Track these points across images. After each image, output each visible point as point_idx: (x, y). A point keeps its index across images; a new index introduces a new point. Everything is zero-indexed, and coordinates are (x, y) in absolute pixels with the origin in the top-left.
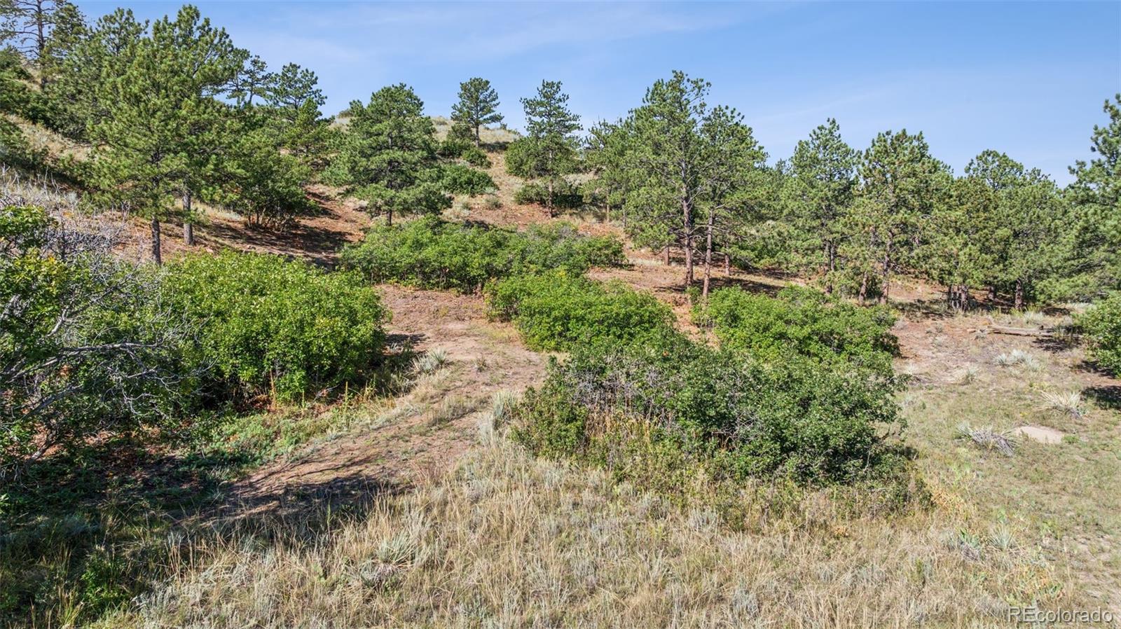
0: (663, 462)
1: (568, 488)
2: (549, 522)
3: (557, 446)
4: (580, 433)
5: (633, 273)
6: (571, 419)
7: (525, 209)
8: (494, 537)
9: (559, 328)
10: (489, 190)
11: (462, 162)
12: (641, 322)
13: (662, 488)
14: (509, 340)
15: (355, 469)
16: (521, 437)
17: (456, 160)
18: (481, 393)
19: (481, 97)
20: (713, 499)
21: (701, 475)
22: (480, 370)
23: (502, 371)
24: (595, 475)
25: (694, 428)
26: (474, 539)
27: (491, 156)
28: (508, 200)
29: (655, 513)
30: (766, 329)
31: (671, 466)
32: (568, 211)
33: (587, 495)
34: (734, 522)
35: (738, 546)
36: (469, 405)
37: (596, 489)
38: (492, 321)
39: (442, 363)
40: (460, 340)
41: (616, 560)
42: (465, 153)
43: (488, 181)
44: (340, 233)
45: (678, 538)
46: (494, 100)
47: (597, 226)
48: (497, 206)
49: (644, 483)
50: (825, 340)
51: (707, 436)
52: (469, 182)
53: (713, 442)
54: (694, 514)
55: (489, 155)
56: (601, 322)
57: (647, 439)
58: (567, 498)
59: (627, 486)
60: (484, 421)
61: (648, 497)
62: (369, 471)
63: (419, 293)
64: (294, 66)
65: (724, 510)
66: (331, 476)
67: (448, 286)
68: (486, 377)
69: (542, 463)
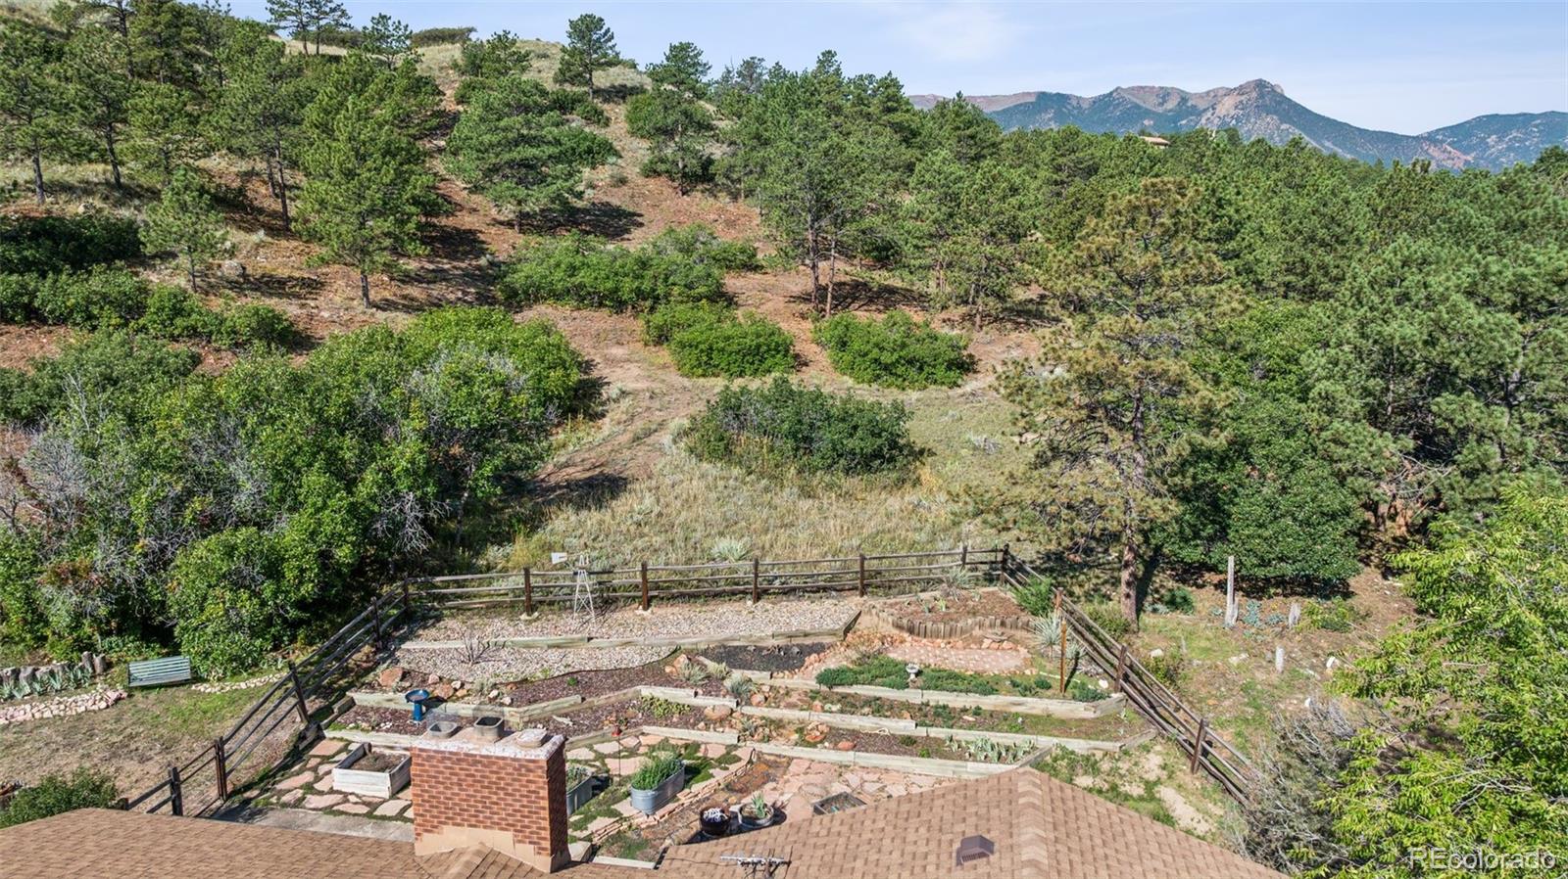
0: (772, 463)
1: (722, 478)
2: (713, 495)
3: (714, 455)
4: (726, 448)
5: (766, 277)
6: (722, 439)
7: (653, 184)
8: (687, 504)
9: (705, 358)
10: (612, 159)
11: (576, 121)
12: (769, 350)
13: (772, 477)
14: (664, 367)
15: (598, 470)
16: (691, 451)
17: (569, 116)
18: (658, 416)
19: (595, 37)
20: (797, 482)
21: (793, 470)
22: (651, 398)
23: (667, 398)
24: (736, 471)
25: (790, 444)
26: (678, 503)
27: (608, 109)
28: (633, 173)
29: (767, 490)
30: (866, 354)
31: (777, 466)
32: (700, 187)
33: (731, 482)
34: (807, 493)
35: (805, 504)
36: (653, 427)
37: (736, 479)
38: (646, 345)
39: (624, 393)
40: (626, 366)
41: (747, 510)
42: (579, 108)
43: (609, 149)
44: (470, 231)
45: (777, 501)
46: (610, 40)
47: (731, 207)
48: (623, 181)
49: (762, 475)
50: (910, 362)
51: (797, 449)
52: (589, 151)
53: (801, 451)
54: (787, 490)
55: (606, 106)
56: (738, 353)
57: (765, 450)
58: (721, 483)
59: (753, 476)
60: (666, 439)
61: (764, 482)
62: (607, 470)
63: (575, 314)
64: (383, 17)
65: (802, 488)
66: (588, 474)
67: (601, 305)
68: (656, 404)
69: (705, 465)
